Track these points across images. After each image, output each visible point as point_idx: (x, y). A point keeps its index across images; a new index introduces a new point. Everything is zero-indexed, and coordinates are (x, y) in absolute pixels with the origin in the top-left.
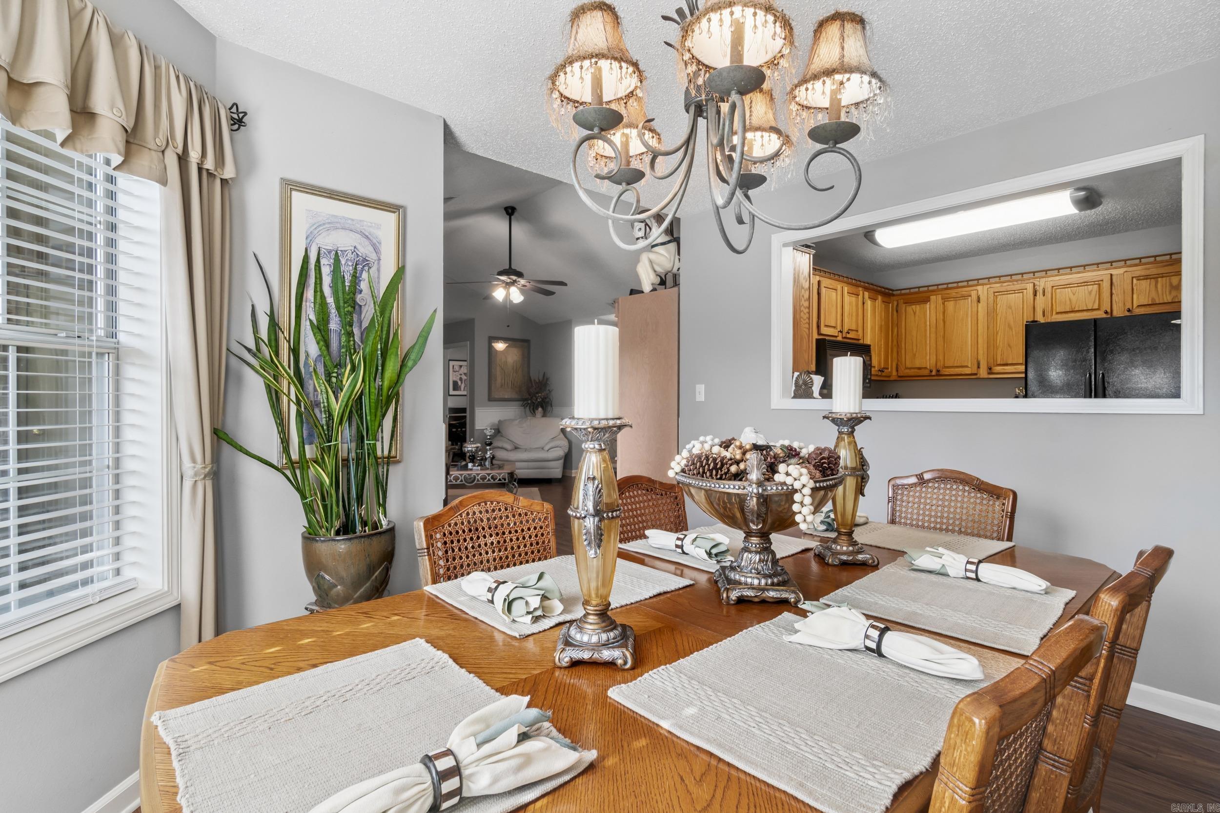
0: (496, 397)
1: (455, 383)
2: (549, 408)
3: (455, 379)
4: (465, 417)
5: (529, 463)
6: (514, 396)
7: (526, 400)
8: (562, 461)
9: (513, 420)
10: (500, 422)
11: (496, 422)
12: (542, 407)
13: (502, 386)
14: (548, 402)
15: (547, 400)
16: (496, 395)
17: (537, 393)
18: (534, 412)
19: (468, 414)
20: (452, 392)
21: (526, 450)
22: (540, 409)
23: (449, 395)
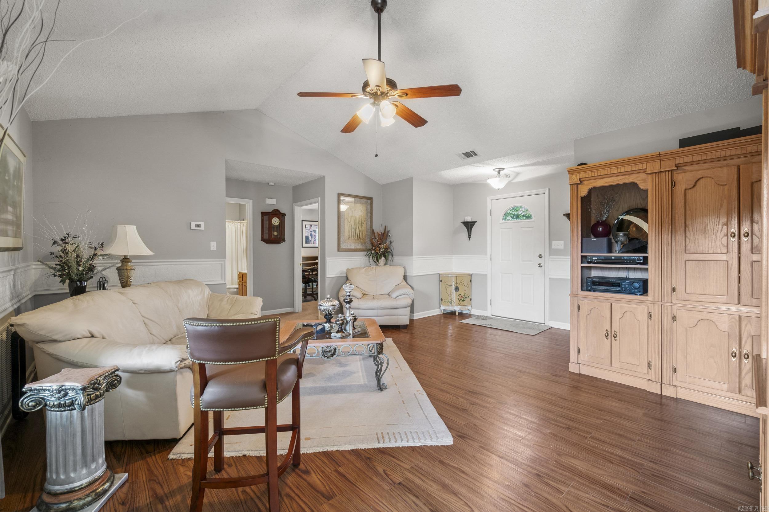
0: (344, 247)
1: (307, 238)
2: (390, 257)
3: (307, 235)
4: (317, 264)
5: (379, 311)
6: (359, 246)
7: (370, 250)
8: (409, 309)
9: (360, 268)
10: (348, 270)
11: (345, 270)
12: (385, 257)
13: (349, 238)
14: (389, 252)
15: (389, 250)
16: (343, 246)
17: (380, 244)
18: (377, 260)
19: (319, 261)
20: (304, 245)
21: (374, 297)
22: (383, 258)
23: (302, 247)
